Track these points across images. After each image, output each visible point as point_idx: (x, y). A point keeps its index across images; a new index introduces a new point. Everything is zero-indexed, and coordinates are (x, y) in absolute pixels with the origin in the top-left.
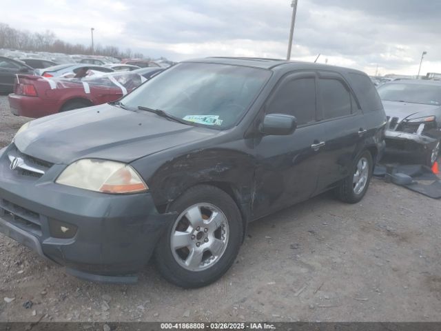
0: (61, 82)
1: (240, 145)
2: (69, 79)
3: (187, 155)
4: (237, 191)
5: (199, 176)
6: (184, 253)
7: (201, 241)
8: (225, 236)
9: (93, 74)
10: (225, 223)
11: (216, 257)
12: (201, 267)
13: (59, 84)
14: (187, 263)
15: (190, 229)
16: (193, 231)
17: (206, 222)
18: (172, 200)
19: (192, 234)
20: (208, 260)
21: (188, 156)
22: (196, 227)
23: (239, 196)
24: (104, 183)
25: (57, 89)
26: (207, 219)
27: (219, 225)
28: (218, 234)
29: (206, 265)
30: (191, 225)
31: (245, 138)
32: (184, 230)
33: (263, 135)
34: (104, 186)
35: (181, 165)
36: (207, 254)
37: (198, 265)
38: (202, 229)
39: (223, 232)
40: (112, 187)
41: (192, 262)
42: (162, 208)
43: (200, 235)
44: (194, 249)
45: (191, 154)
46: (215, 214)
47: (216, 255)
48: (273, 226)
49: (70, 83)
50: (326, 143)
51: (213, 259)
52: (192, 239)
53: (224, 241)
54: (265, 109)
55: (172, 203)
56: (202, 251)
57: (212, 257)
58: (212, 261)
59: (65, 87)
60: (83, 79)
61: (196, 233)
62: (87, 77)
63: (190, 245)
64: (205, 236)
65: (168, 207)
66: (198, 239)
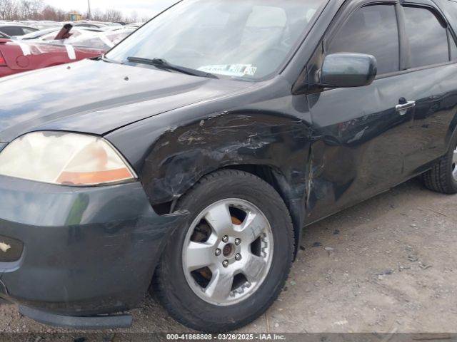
0: (36, 46)
1: (285, 104)
2: (48, 42)
3: (199, 121)
4: (283, 179)
5: (221, 156)
6: (203, 276)
7: (230, 258)
8: (267, 250)
9: (79, 34)
10: (266, 232)
11: (253, 284)
12: (230, 298)
13: (33, 48)
14: (209, 292)
15: (213, 239)
16: (218, 243)
17: (238, 228)
18: (179, 196)
19: (216, 247)
20: (240, 289)
21: (202, 122)
22: (223, 237)
23: (286, 187)
24: (63, 170)
25: (32, 55)
26: (239, 224)
27: (257, 233)
28: (255, 248)
29: (238, 296)
30: (215, 233)
31: (293, 94)
32: (204, 240)
33: (321, 88)
34: (64, 174)
35: (191, 139)
36: (239, 279)
37: (226, 296)
38: (231, 240)
39: (263, 245)
40: (76, 175)
41: (216, 291)
42: (162, 208)
43: (228, 249)
44: (218, 271)
45: (205, 120)
46: (251, 217)
47: (254, 279)
48: (337, 232)
49: (48, 47)
50: (417, 102)
51: (248, 286)
52: (216, 255)
53: (266, 259)
54: (323, 46)
55: (179, 199)
56: (232, 274)
57: (247, 283)
58: (247, 290)
59: (42, 52)
60: (66, 41)
61: (222, 245)
62: (71, 37)
63: (212, 264)
64: (236, 251)
65: (173, 206)
66: (225, 254)
